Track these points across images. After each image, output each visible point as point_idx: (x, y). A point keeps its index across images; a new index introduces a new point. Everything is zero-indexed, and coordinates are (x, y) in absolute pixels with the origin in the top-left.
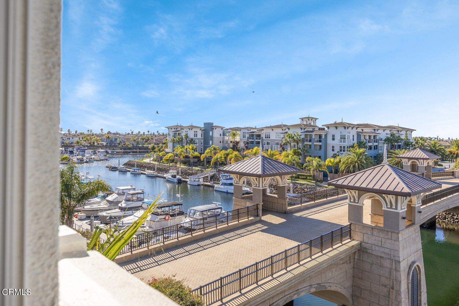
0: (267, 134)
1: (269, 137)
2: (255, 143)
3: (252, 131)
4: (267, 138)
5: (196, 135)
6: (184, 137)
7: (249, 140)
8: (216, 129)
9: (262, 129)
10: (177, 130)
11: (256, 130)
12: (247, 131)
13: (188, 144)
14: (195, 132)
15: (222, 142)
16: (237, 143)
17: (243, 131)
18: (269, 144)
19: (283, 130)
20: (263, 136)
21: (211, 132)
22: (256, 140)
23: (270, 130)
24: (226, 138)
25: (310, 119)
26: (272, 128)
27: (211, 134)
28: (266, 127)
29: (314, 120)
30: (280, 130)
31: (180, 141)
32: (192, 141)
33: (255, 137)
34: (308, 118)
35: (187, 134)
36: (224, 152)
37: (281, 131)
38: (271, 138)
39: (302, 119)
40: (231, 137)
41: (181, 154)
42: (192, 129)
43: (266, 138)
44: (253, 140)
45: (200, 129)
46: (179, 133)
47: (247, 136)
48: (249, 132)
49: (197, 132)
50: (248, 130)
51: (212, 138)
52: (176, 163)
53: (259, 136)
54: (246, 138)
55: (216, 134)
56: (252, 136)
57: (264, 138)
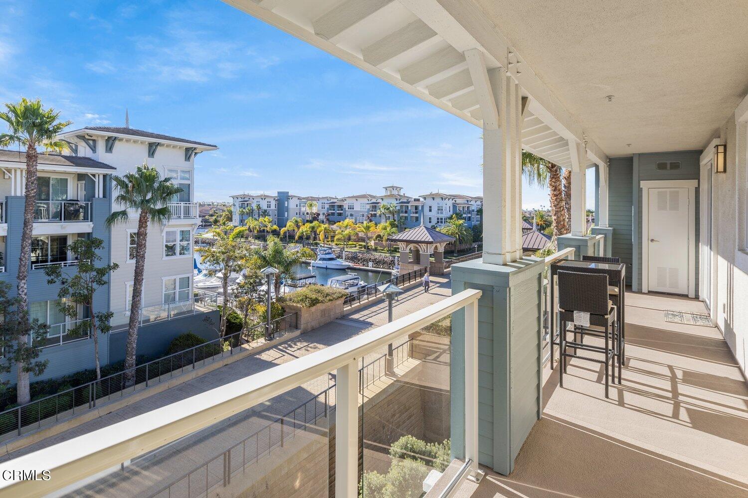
0: (350, 205)
1: (353, 209)
2: (336, 214)
3: (332, 201)
4: (351, 209)
5: (269, 206)
6: (255, 208)
7: (329, 211)
8: (292, 198)
9: (343, 200)
10: (245, 200)
11: (335, 201)
12: (326, 202)
13: (261, 217)
14: (268, 202)
15: (298, 214)
16: (318, 215)
17: (321, 201)
18: (353, 216)
19: (369, 200)
20: (346, 207)
21: (286, 202)
22: (337, 212)
23: (354, 200)
24: (303, 209)
25: (395, 189)
26: (357, 198)
27: (286, 205)
28: (349, 197)
29: (398, 189)
30: (365, 201)
31: (251, 213)
32: (265, 213)
33: (336, 207)
34: (393, 187)
35: (259, 205)
36: (308, 225)
37: (368, 202)
38: (354, 210)
39: (386, 188)
40: (307, 208)
41: (256, 228)
42: (265, 199)
43: (349, 208)
44: (334, 212)
45: (274, 199)
46: (247, 204)
47: (327, 206)
48: (329, 202)
49: (270, 202)
50: (328, 200)
51: (287, 209)
52: (247, 238)
53: (340, 207)
54: (326, 209)
55: (292, 204)
56: (332, 206)
57: (347, 209)
